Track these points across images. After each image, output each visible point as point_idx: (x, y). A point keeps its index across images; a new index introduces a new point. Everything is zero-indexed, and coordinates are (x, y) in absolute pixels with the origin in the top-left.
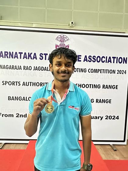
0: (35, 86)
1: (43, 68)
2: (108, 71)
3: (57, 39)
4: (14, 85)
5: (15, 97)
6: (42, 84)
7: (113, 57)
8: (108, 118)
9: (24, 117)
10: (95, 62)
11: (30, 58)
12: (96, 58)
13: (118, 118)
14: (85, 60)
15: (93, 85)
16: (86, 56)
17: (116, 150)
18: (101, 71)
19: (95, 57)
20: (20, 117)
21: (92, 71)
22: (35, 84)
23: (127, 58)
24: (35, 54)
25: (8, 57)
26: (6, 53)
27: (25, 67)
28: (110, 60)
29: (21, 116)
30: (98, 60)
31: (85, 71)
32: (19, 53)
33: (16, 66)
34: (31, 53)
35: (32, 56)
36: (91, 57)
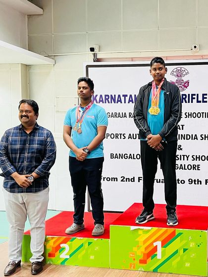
3: (172, 73)
4: (118, 138)
9: (132, 181)
20: (126, 181)
25: (109, 102)
26: (107, 97)
27: (131, 113)
32: (123, 96)
33: (119, 113)
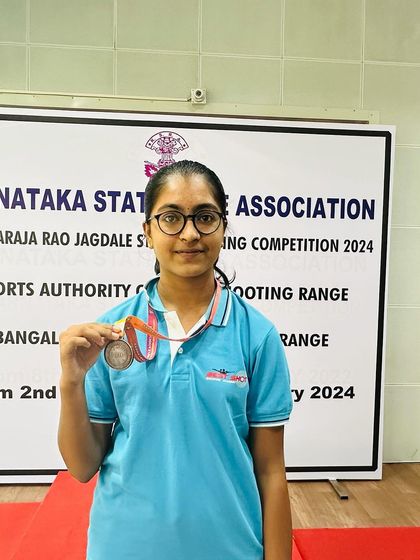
0: (81, 295)
1: (105, 238)
2: (314, 243)
3: (149, 144)
4: (14, 294)
5: (18, 333)
6: (105, 289)
7: (329, 200)
8: (320, 394)
9: (48, 397)
10: (272, 214)
11: (63, 206)
12: (275, 204)
13: (351, 393)
14: (242, 209)
15: (267, 288)
16: (243, 199)
17: (346, 498)
18: (292, 244)
19: (273, 200)
20: (35, 397)
21: (264, 246)
22: (81, 290)
23: (373, 201)
24: (79, 193)
27: (49, 234)
28: (319, 209)
29: (38, 394)
30: (284, 209)
31: (242, 246)
32: (29, 191)
33: (18, 233)
34: (68, 192)
35: (71, 199)
36: (260, 200)
